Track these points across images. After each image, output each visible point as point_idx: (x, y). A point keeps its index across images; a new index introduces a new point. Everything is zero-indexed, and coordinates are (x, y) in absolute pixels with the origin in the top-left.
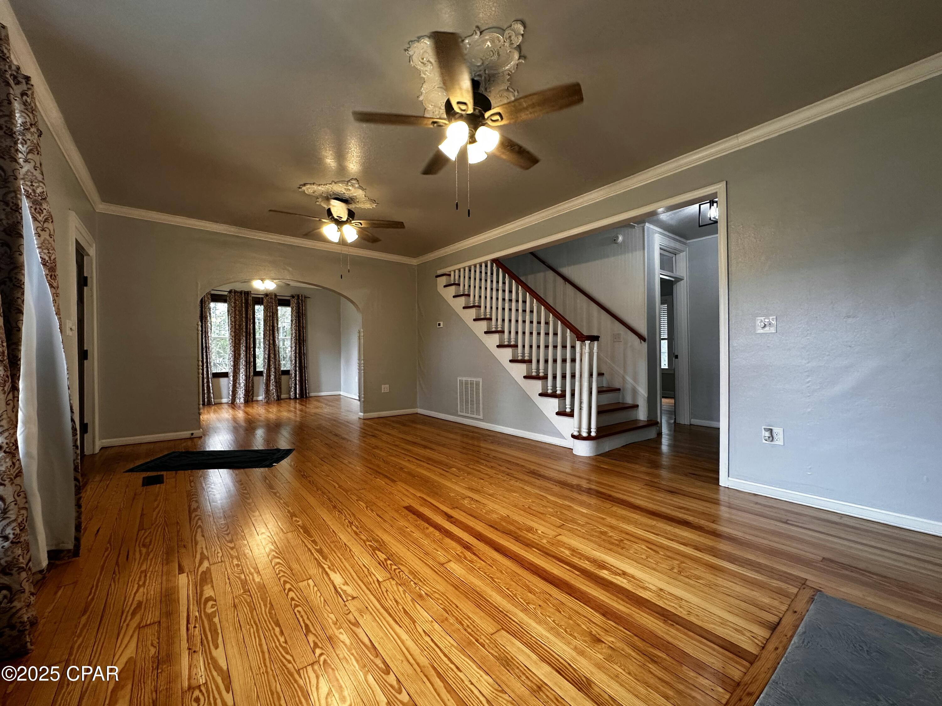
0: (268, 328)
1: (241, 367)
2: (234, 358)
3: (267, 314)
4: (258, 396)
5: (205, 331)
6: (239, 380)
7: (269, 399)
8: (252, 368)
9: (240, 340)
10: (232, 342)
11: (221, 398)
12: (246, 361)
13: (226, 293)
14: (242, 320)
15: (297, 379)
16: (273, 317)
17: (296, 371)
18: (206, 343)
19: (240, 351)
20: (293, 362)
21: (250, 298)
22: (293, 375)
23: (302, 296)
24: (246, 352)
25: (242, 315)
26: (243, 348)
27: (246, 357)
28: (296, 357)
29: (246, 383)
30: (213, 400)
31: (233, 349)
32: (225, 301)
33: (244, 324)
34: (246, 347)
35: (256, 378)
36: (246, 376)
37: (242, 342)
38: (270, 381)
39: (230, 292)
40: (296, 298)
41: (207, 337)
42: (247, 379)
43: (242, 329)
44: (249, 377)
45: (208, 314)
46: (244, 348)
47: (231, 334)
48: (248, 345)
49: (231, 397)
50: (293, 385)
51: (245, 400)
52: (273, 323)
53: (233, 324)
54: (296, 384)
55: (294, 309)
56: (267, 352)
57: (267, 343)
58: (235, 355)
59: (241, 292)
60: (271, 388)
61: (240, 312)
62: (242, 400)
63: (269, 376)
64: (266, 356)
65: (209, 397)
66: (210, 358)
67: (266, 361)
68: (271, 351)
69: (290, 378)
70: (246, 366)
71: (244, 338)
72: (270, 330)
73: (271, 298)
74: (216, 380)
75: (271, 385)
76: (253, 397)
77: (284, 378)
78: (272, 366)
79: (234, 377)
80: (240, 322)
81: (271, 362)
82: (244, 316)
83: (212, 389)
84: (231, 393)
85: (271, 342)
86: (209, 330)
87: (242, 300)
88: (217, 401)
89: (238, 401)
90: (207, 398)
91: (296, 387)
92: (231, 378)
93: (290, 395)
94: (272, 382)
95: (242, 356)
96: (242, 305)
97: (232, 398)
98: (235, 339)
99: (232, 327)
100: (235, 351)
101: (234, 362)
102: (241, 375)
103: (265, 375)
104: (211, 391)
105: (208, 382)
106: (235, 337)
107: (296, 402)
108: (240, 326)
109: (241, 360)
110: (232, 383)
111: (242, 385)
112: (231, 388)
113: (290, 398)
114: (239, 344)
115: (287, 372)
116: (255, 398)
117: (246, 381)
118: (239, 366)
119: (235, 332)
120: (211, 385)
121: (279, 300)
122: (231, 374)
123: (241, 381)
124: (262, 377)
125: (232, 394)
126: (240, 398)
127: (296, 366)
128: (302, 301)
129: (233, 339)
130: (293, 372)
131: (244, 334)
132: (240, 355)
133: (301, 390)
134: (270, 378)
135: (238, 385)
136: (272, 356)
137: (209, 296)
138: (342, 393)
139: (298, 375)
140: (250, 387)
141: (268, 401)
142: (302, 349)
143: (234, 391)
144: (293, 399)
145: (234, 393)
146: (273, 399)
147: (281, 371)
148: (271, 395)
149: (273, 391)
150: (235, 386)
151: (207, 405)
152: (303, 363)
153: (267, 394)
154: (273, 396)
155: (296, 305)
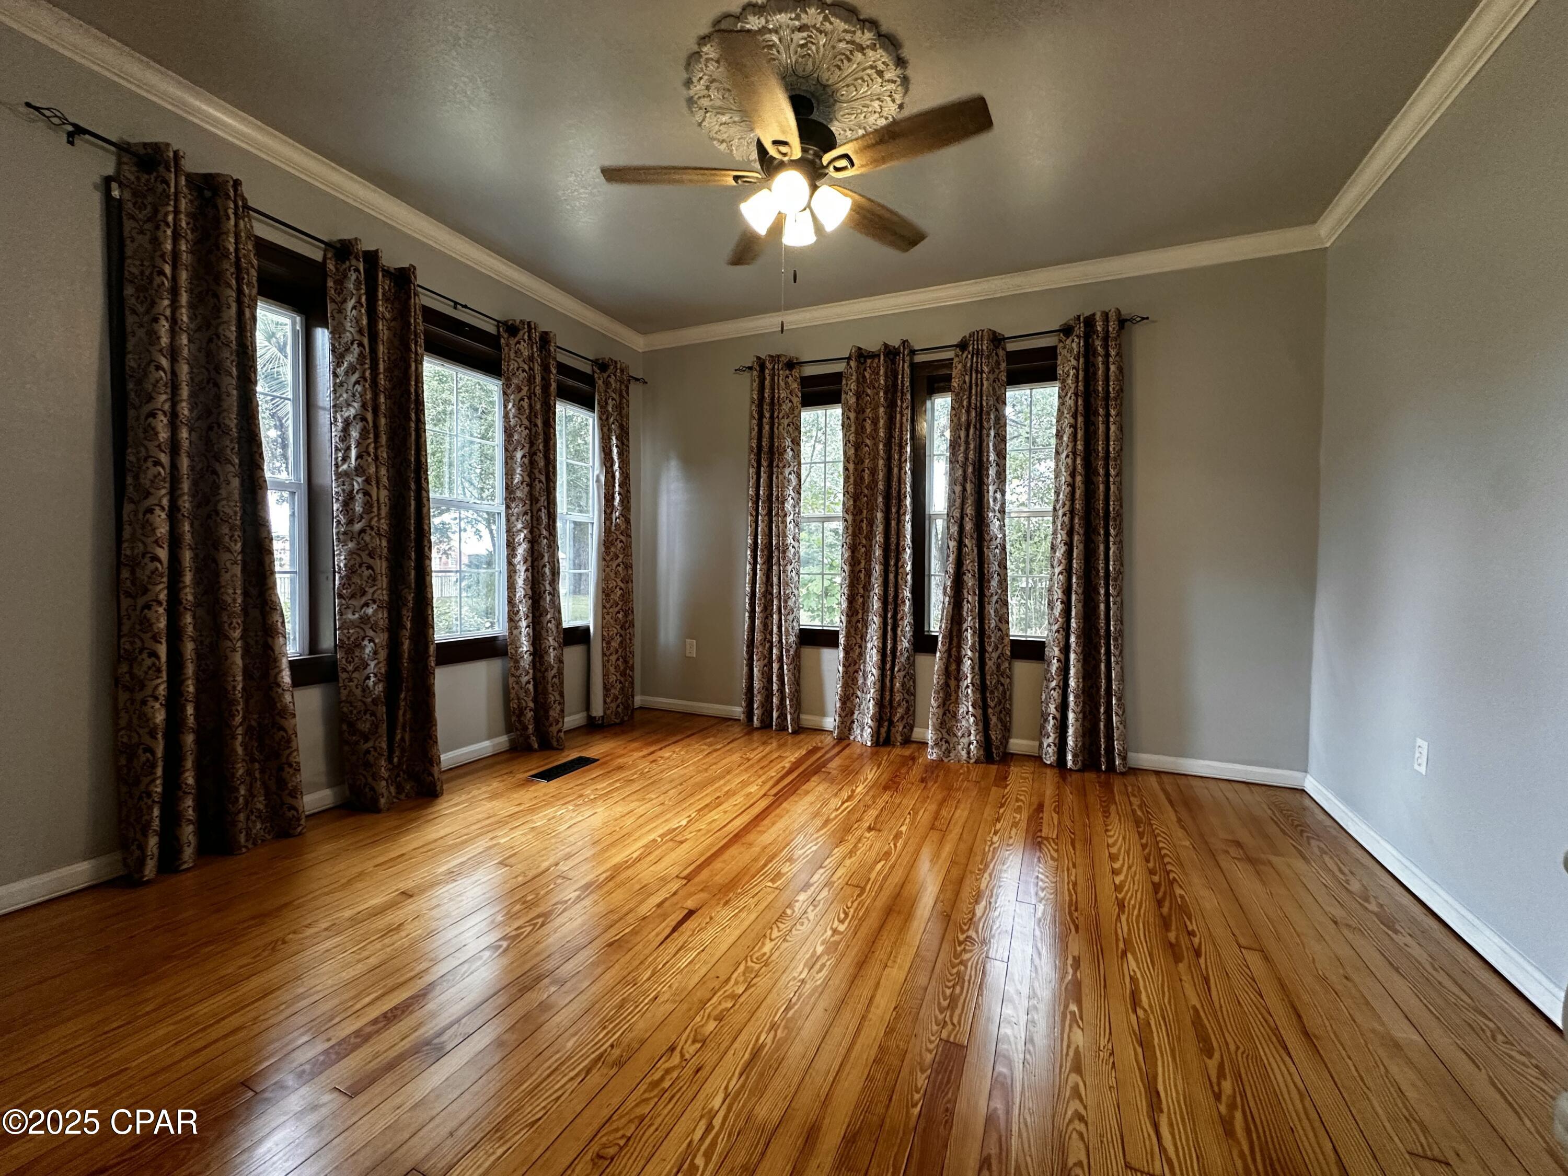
2: (853, 586)
6: (865, 662)
7: (948, 752)
8: (903, 625)
9: (871, 524)
11: (823, 713)
14: (878, 450)
15: (1072, 683)
17: (1066, 650)
18: (778, 536)
19: (869, 561)
20: (1058, 610)
21: (903, 369)
22: (1055, 665)
23: (1105, 314)
24: (884, 564)
26: (875, 552)
27: (884, 585)
29: (882, 676)
32: (835, 400)
33: (880, 463)
36: (880, 652)
37: (874, 528)
38: (958, 678)
39: (850, 359)
40: (1078, 329)
41: (780, 516)
42: (883, 661)
43: (877, 483)
44: (894, 656)
46: (878, 553)
48: (892, 540)
49: (839, 717)
50: (1053, 707)
53: (851, 466)
54: (1063, 707)
55: (1069, 381)
58: (856, 573)
60: (962, 709)
62: (867, 736)
65: (783, 703)
68: (966, 564)
69: (1044, 676)
70: (888, 617)
71: (879, 515)
72: (965, 480)
73: (982, 356)
74: (807, 652)
77: (1023, 670)
78: (969, 622)
81: (966, 606)
82: (881, 433)
84: (840, 703)
85: (968, 527)
86: (789, 492)
88: (811, 720)
89: (859, 734)
91: (1064, 717)
92: (841, 656)
93: (1038, 747)
94: (964, 684)
95: (873, 579)
97: (843, 723)
98: (859, 521)
100: (853, 564)
101: (852, 598)
102: (869, 646)
103: (938, 654)
104: (787, 689)
105: (781, 658)
108: (874, 473)
109: (871, 594)
110: (844, 668)
111: (872, 680)
112: (841, 688)
113: (1041, 764)
114: (870, 536)
115: (1032, 650)
117: (882, 669)
118: (866, 611)
122: (843, 638)
125: (844, 707)
126: (862, 727)
127: (1066, 628)
128: (1106, 337)
130: (1054, 652)
131: (880, 500)
132: (870, 574)
133: (1089, 731)
134: (959, 666)
137: (795, 385)
138: (1311, 785)
139: (1076, 673)
140: (896, 690)
141: (946, 760)
142: (1102, 557)
143: (849, 699)
144: (1051, 765)
145: (849, 704)
146: (964, 753)
147: (1006, 641)
148: (960, 734)
149: (968, 720)
150: (853, 680)
151: (776, 730)
152: (1102, 616)
153: (944, 731)
154: (965, 741)
155: (1078, 360)
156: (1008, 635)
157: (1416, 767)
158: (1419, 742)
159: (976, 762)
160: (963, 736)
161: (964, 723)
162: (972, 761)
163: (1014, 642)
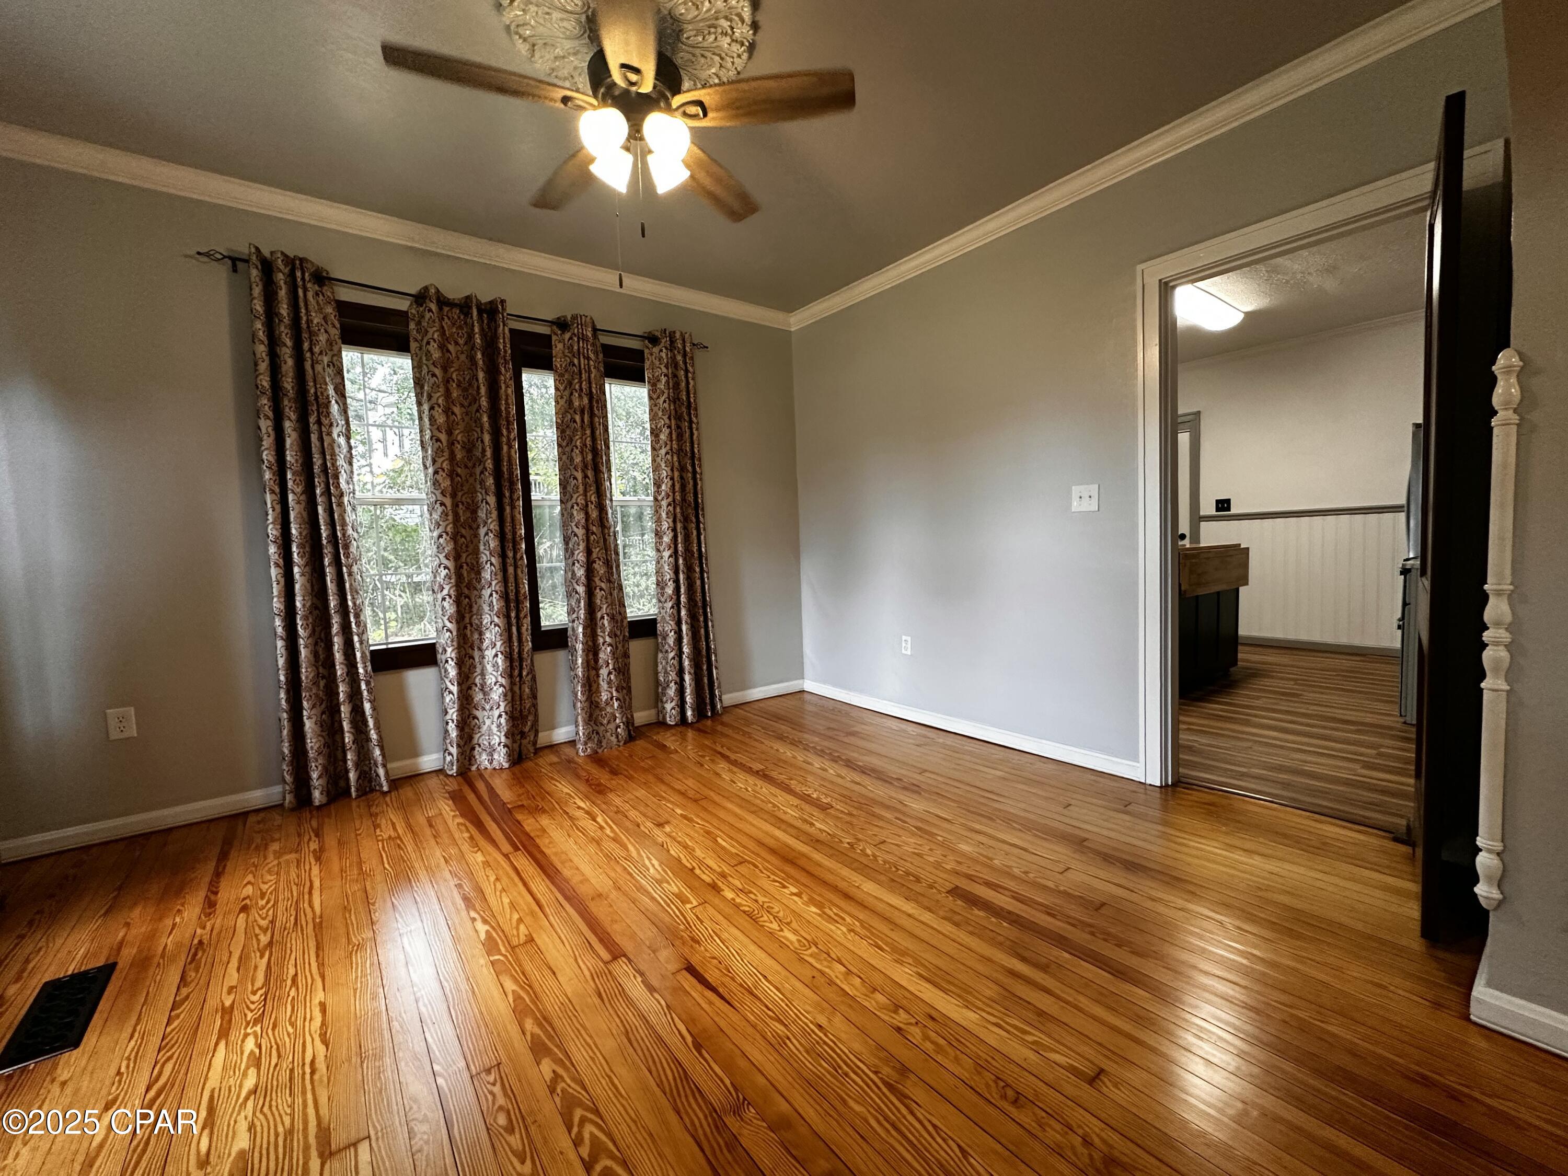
0: (578, 460)
1: (486, 620)
2: (458, 586)
3: (570, 402)
4: (553, 728)
5: (325, 469)
6: (483, 674)
7: (600, 742)
8: (527, 623)
9: (473, 510)
10: (445, 514)
11: (414, 752)
12: (505, 597)
13: (403, 305)
14: (478, 421)
16: (592, 415)
17: (678, 622)
18: (332, 524)
19: (476, 552)
20: (669, 590)
21: (503, 333)
22: (671, 640)
23: (682, 335)
24: (503, 556)
25: (475, 400)
26: (488, 543)
27: (505, 580)
28: (676, 572)
29: (512, 684)
30: (381, 772)
31: (449, 548)
32: (399, 344)
33: (487, 438)
34: (501, 536)
35: (544, 659)
36: (509, 657)
37: (482, 514)
38: (597, 669)
39: (420, 298)
40: (665, 341)
41: (334, 496)
42: (511, 667)
43: (481, 461)
44: (521, 659)
45: (331, 391)
46: (493, 543)
47: (436, 483)
48: (508, 528)
49: (454, 750)
50: (673, 676)
51: (509, 755)
52: (594, 439)
53: (443, 437)
54: (681, 672)
55: (661, 386)
56: (581, 556)
57: (579, 516)
58: (458, 568)
59: (465, 305)
60: (604, 696)
61: (468, 388)
62: (501, 757)
63: (592, 650)
64: (580, 572)
65: (364, 757)
66: (355, 592)
67: (581, 589)
68: (595, 551)
69: (657, 649)
70: (508, 617)
71: (492, 499)
72: (585, 467)
73: (584, 338)
74: (387, 679)
75: (604, 685)
76: (536, 735)
77: (637, 647)
78: (600, 605)
79: (460, 664)
80: (468, 431)
81: (598, 593)
82: (484, 402)
83: (378, 727)
84: (454, 734)
85: (594, 514)
86: (341, 462)
87: (471, 337)
88: (399, 767)
89: (483, 759)
90: (357, 765)
91: (682, 680)
92: (452, 672)
93: (661, 711)
94: (604, 672)
95: (487, 575)
96: (472, 359)
97: (461, 754)
98: (455, 506)
99: (438, 453)
100: (456, 556)
101: (458, 602)
102: (489, 653)
103: (579, 647)
104: (373, 735)
105: (355, 696)
106: (454, 496)
107: (684, 738)
108: (469, 448)
109: (486, 593)
110: (455, 689)
111: (497, 694)
112: (453, 714)
113: (661, 724)
114: (473, 524)
115: (646, 628)
116: (543, 738)
117: (510, 676)
118: (480, 614)
119: (452, 474)
120: (367, 706)
121: (608, 350)
122: (451, 653)
123: (490, 680)
124: (561, 655)
125: (460, 736)
126: (492, 751)
127: (678, 603)
128: (685, 355)
129: (448, 502)
130: (667, 627)
131: (490, 481)
132: (477, 570)
133: (698, 687)
134: (596, 660)
135: (478, 697)
136: (600, 568)
137: (329, 310)
138: (809, 685)
139: (688, 641)
140: (525, 697)
141: (600, 751)
142: (695, 541)
143: (466, 723)
144: (676, 725)
145: (467, 730)
146: (613, 739)
147: (625, 623)
148: (605, 722)
149: (613, 706)
150: (467, 699)
151: (358, 797)
152: (699, 590)
153: (592, 723)
154: (612, 726)
155: (667, 369)
156: (626, 618)
157: (904, 651)
158: (904, 638)
159: (625, 743)
160: (609, 722)
161: (609, 709)
162: (621, 744)
163: (632, 624)
